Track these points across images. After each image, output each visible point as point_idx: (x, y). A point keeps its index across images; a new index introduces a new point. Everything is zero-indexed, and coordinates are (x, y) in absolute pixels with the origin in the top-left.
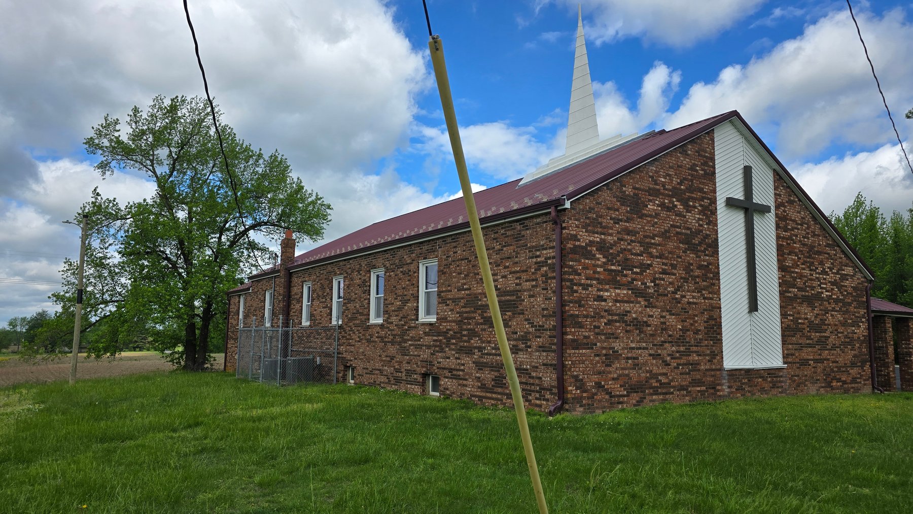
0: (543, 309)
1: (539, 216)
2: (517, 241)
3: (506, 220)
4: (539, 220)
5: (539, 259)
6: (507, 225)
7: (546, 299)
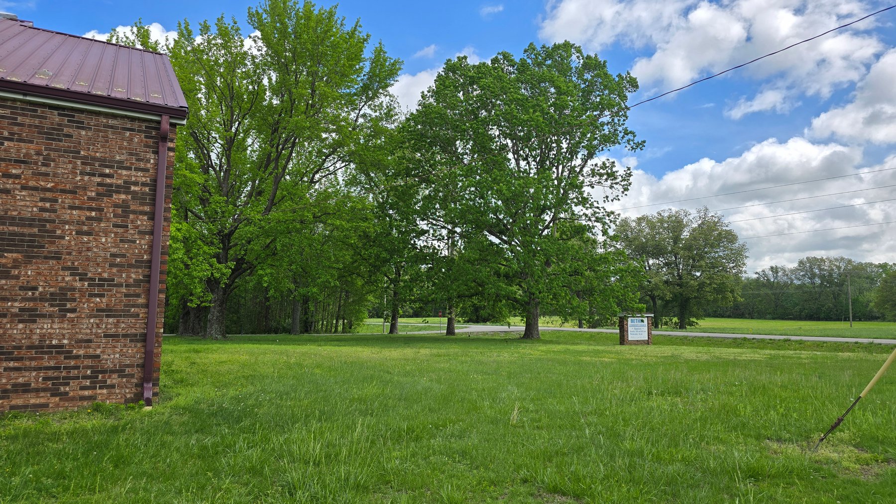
0: (114, 255)
1: (114, 116)
2: (48, 139)
3: (28, 98)
4: (111, 122)
5: (108, 181)
6: (18, 104)
7: (122, 241)
